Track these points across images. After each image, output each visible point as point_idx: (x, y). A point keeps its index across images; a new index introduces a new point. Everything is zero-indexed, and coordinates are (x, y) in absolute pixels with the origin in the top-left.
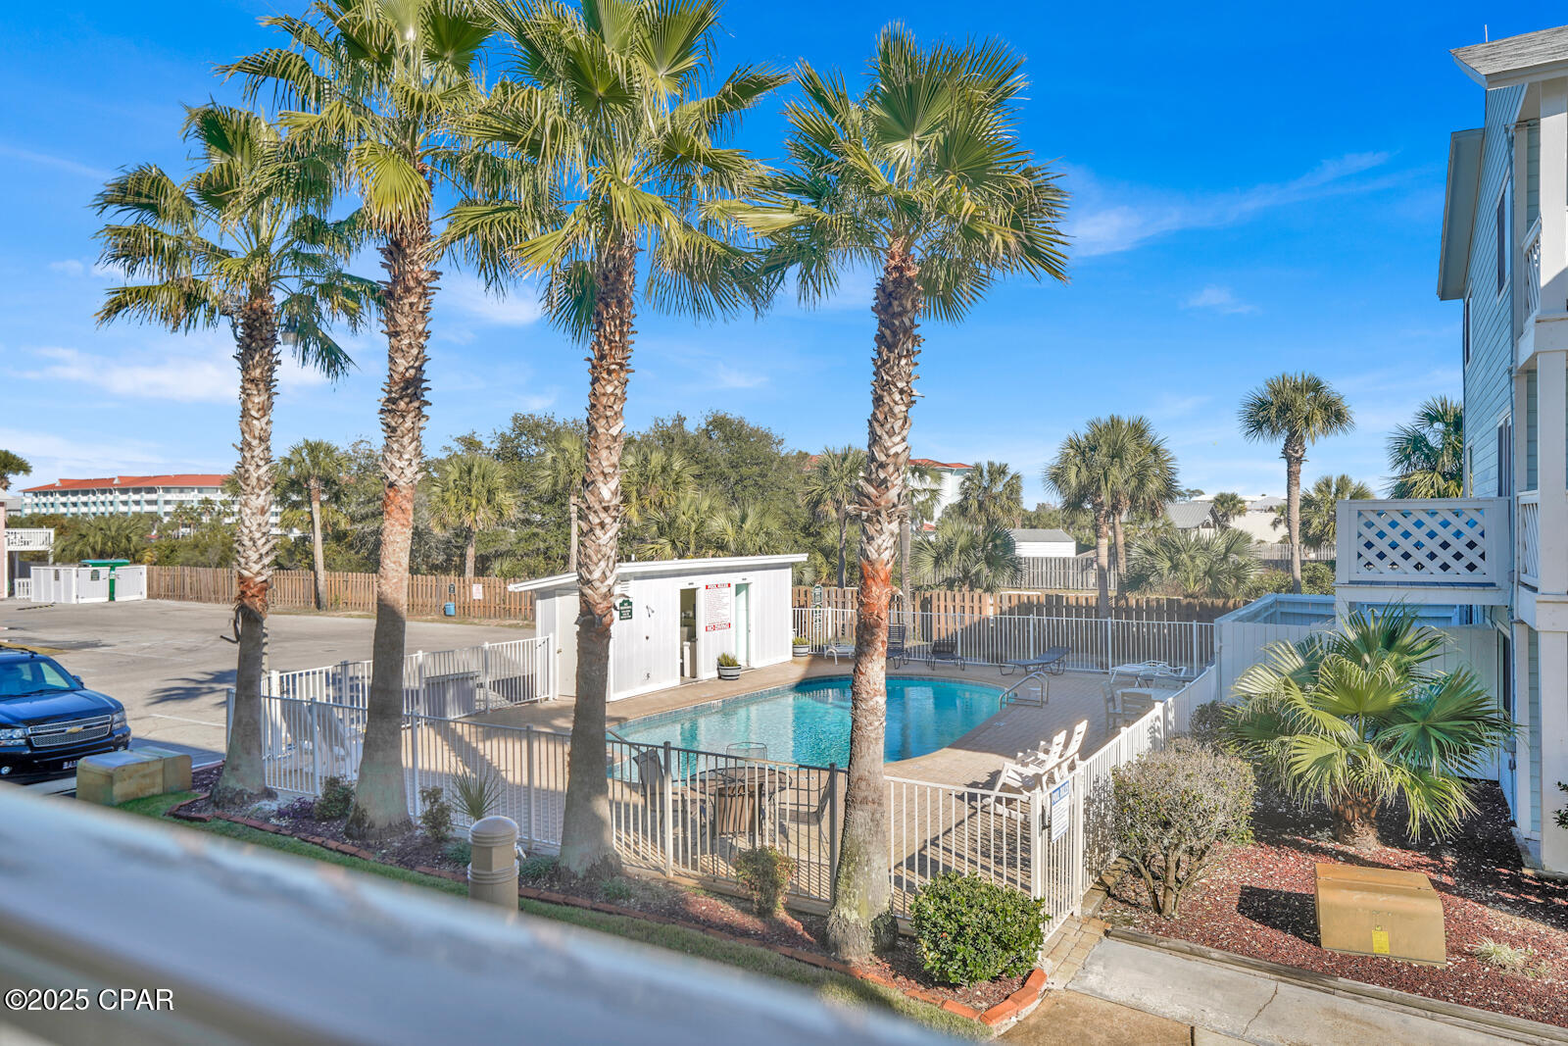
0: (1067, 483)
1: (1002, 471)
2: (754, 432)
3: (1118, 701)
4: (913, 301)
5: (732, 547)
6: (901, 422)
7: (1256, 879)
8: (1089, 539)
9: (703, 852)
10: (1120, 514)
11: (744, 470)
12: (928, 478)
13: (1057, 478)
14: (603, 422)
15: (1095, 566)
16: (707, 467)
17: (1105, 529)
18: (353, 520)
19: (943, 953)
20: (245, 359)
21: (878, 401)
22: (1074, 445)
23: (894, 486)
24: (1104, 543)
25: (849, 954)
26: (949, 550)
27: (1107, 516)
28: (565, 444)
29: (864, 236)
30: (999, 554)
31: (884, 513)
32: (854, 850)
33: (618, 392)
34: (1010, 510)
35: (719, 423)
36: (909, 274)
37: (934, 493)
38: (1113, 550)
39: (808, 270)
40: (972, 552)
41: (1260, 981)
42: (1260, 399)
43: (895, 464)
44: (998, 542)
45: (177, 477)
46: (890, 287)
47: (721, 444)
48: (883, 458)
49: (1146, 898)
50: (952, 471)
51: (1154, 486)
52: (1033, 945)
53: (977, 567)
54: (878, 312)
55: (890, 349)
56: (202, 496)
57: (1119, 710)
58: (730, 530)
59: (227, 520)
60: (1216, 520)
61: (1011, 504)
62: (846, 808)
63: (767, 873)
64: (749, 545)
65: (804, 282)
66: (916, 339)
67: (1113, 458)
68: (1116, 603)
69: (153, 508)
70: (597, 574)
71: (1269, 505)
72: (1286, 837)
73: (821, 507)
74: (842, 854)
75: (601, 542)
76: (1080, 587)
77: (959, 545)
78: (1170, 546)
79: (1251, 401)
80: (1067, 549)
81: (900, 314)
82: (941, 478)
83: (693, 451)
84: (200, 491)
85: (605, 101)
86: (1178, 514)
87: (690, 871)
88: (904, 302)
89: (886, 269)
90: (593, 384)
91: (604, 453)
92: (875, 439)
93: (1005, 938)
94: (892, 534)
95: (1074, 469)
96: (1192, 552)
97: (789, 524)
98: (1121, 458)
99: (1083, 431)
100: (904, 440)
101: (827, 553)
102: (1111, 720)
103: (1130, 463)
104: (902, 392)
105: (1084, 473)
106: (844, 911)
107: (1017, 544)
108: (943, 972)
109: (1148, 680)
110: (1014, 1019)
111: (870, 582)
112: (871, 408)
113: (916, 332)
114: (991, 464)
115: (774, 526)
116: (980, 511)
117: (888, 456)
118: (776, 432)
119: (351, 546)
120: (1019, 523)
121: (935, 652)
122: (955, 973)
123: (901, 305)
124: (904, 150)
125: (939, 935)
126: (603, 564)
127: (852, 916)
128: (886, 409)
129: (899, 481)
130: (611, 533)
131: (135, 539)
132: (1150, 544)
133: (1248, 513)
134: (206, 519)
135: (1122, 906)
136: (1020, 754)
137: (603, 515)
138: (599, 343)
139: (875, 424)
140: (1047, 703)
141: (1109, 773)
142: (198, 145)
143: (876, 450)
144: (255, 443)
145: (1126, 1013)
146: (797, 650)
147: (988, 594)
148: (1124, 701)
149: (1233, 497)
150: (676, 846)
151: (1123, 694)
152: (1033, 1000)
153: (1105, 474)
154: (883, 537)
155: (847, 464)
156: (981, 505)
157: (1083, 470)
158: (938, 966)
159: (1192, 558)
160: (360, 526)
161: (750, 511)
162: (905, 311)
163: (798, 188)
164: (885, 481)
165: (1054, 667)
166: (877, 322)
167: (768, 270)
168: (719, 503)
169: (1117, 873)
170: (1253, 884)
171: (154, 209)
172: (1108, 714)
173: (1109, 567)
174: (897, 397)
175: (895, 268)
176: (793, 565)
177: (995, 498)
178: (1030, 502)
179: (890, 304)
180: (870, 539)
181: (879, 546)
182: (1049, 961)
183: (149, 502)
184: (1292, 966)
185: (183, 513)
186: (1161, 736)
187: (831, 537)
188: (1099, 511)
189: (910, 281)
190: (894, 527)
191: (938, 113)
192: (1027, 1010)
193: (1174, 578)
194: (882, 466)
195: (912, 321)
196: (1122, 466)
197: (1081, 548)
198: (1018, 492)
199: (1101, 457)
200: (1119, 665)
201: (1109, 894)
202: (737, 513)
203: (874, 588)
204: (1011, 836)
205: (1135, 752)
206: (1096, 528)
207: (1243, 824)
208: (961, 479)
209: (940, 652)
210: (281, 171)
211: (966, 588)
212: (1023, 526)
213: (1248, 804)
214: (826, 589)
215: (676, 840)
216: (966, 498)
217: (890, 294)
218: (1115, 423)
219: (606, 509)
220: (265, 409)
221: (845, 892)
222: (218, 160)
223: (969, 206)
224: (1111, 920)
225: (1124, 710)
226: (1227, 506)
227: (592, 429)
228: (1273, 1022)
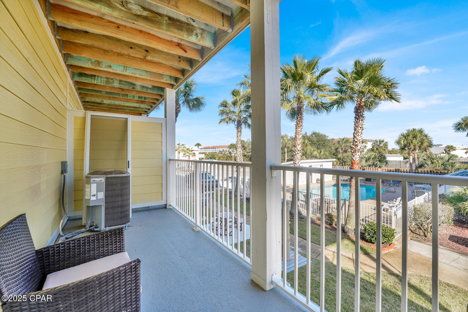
0: (401, 144)
1: (383, 141)
2: (322, 135)
3: (415, 192)
4: (363, 110)
5: (318, 158)
6: (360, 133)
7: (455, 234)
8: (407, 156)
9: (318, 213)
10: (416, 151)
11: (320, 143)
12: (364, 143)
13: (398, 142)
14: (298, 135)
15: (409, 163)
16: (312, 142)
17: (411, 154)
18: (247, 153)
19: (371, 236)
20: (237, 128)
21: (355, 129)
22: (403, 135)
23: (359, 146)
24: (411, 158)
25: (349, 234)
26: (369, 159)
27: (412, 151)
28: (284, 139)
29: (351, 98)
30: (382, 159)
31: (357, 151)
32: (350, 215)
33: (301, 130)
34: (385, 150)
35: (314, 133)
36: (362, 105)
37: (365, 147)
38: (414, 159)
39: (339, 106)
40: (375, 159)
41: (454, 254)
42: (459, 123)
43: (359, 142)
44: (382, 157)
45: (219, 146)
46: (358, 108)
47: (315, 137)
48: (356, 140)
49: (422, 234)
50: (369, 141)
51: (426, 144)
52: (392, 238)
53: (376, 162)
54: (355, 113)
55: (358, 119)
56: (223, 149)
57: (415, 194)
58: (318, 154)
59: (226, 153)
60: (446, 152)
61: (385, 148)
62: (349, 207)
63: (331, 218)
64: (322, 157)
65: (338, 108)
66: (363, 117)
67: (414, 138)
68: (415, 171)
69: (216, 151)
70: (297, 162)
71: (464, 148)
72: (465, 226)
73: (338, 149)
74: (347, 216)
75: (298, 156)
76: (404, 167)
77: (372, 158)
78: (431, 158)
79: (456, 123)
80: (401, 159)
81: (360, 113)
82: (367, 143)
83: (309, 139)
84: (222, 148)
85: (298, 80)
86: (433, 151)
87: (315, 216)
88: (361, 110)
89: (357, 104)
90: (296, 129)
91: (298, 141)
92: (354, 137)
93: (385, 235)
94: (359, 155)
95: (403, 141)
96: (437, 160)
97: (330, 153)
98: (416, 138)
99: (405, 132)
100: (361, 137)
101: (339, 159)
102: (413, 196)
103: (418, 139)
104: (361, 128)
105: (406, 142)
106: (348, 226)
107: (387, 157)
108: (371, 240)
109: (424, 189)
110: (387, 251)
111: (354, 164)
112: (354, 131)
113: (363, 116)
114: (380, 140)
115: (327, 154)
116: (377, 150)
117: (357, 140)
118: (327, 135)
119: (247, 157)
120: (387, 153)
121: (366, 180)
122: (373, 240)
123: (360, 111)
124: (361, 82)
125: (370, 233)
126: (298, 160)
127: (350, 227)
128: (357, 131)
129: (360, 145)
130: (300, 155)
131: (215, 156)
132: (425, 158)
133: (456, 150)
134: (223, 153)
135: (415, 235)
136: (389, 201)
137: (298, 152)
138: (297, 122)
139: (355, 134)
140: (395, 192)
141: (412, 206)
142: (232, 96)
143: (355, 139)
144: (239, 141)
145: (416, 255)
146: (333, 178)
147: (379, 168)
148: (417, 193)
149: (452, 146)
150: (312, 212)
151: (417, 191)
152: (392, 249)
153: (412, 142)
154: (357, 156)
155: (344, 141)
156: (377, 149)
157: (405, 141)
158: (369, 239)
159: (438, 161)
160: (248, 154)
161: (322, 151)
162: (361, 112)
163: (337, 91)
164: (357, 145)
165: (398, 185)
166: (355, 114)
167: (330, 106)
168: (315, 149)
169: (414, 228)
170: (454, 235)
171: (226, 106)
172: (412, 195)
173: (413, 163)
174: (359, 128)
175: (359, 104)
176: (332, 161)
177: (381, 147)
178: (390, 148)
179: (358, 111)
180: (354, 156)
181: (356, 158)
182: (396, 242)
183: (215, 150)
184: (464, 253)
185: (221, 152)
186: (427, 200)
187: (340, 156)
188: (410, 150)
189: (362, 106)
190: (359, 154)
191: (368, 74)
192: (390, 250)
193: (432, 166)
194: (356, 142)
195: (363, 114)
196: (416, 139)
197: (405, 158)
198: (387, 146)
199: (410, 138)
200: (416, 185)
201: (412, 232)
202: (319, 151)
203: (355, 165)
204: (387, 218)
205: (419, 202)
206: (409, 154)
207: (450, 221)
208: (371, 143)
209: (367, 180)
210: (244, 99)
211: (373, 167)
212: (388, 153)
213: (452, 216)
214: (339, 166)
215: (312, 211)
216: (373, 147)
217: (358, 109)
218: (414, 130)
219: (299, 151)
220: (240, 136)
221: (348, 223)
222: (235, 98)
223: (375, 91)
224: (413, 237)
225: (417, 194)
226: (449, 149)
227: (296, 137)
228: (457, 263)
